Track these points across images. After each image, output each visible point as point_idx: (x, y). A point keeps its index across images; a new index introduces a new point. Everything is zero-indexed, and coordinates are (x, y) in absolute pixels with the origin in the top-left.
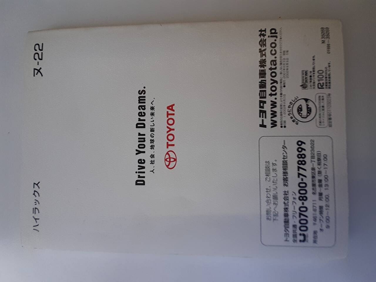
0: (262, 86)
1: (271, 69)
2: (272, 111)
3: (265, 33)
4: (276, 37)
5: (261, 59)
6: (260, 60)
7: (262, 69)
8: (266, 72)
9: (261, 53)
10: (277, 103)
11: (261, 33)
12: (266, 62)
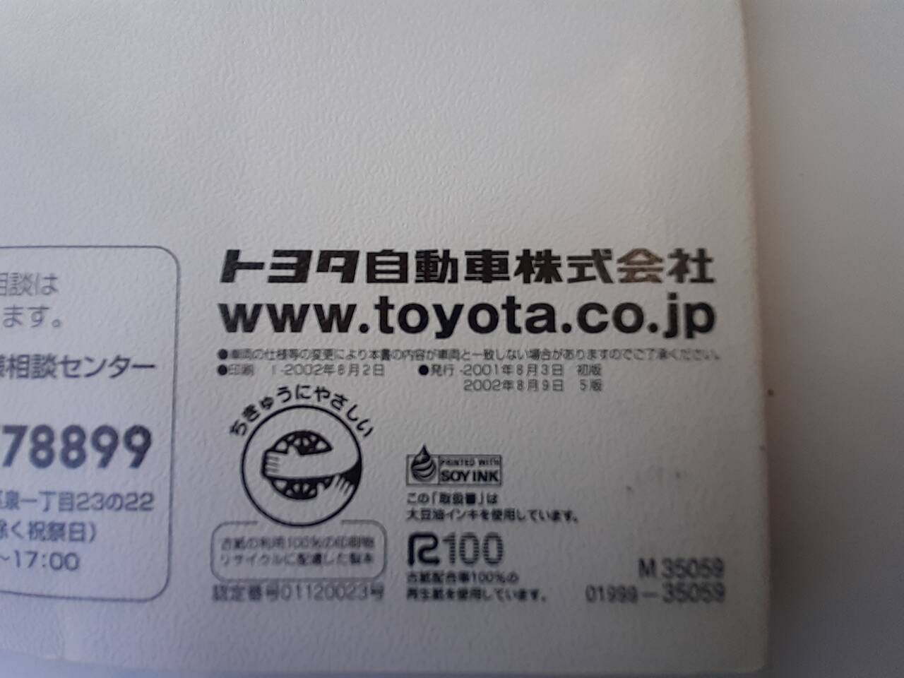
0: (427, 262)
1: (511, 305)
2: (305, 308)
3: (693, 281)
4: (671, 333)
5: (558, 258)
6: (554, 253)
7: (513, 265)
8: (496, 284)
9: (588, 258)
10: (344, 334)
11: (687, 257)
12: (542, 284)
